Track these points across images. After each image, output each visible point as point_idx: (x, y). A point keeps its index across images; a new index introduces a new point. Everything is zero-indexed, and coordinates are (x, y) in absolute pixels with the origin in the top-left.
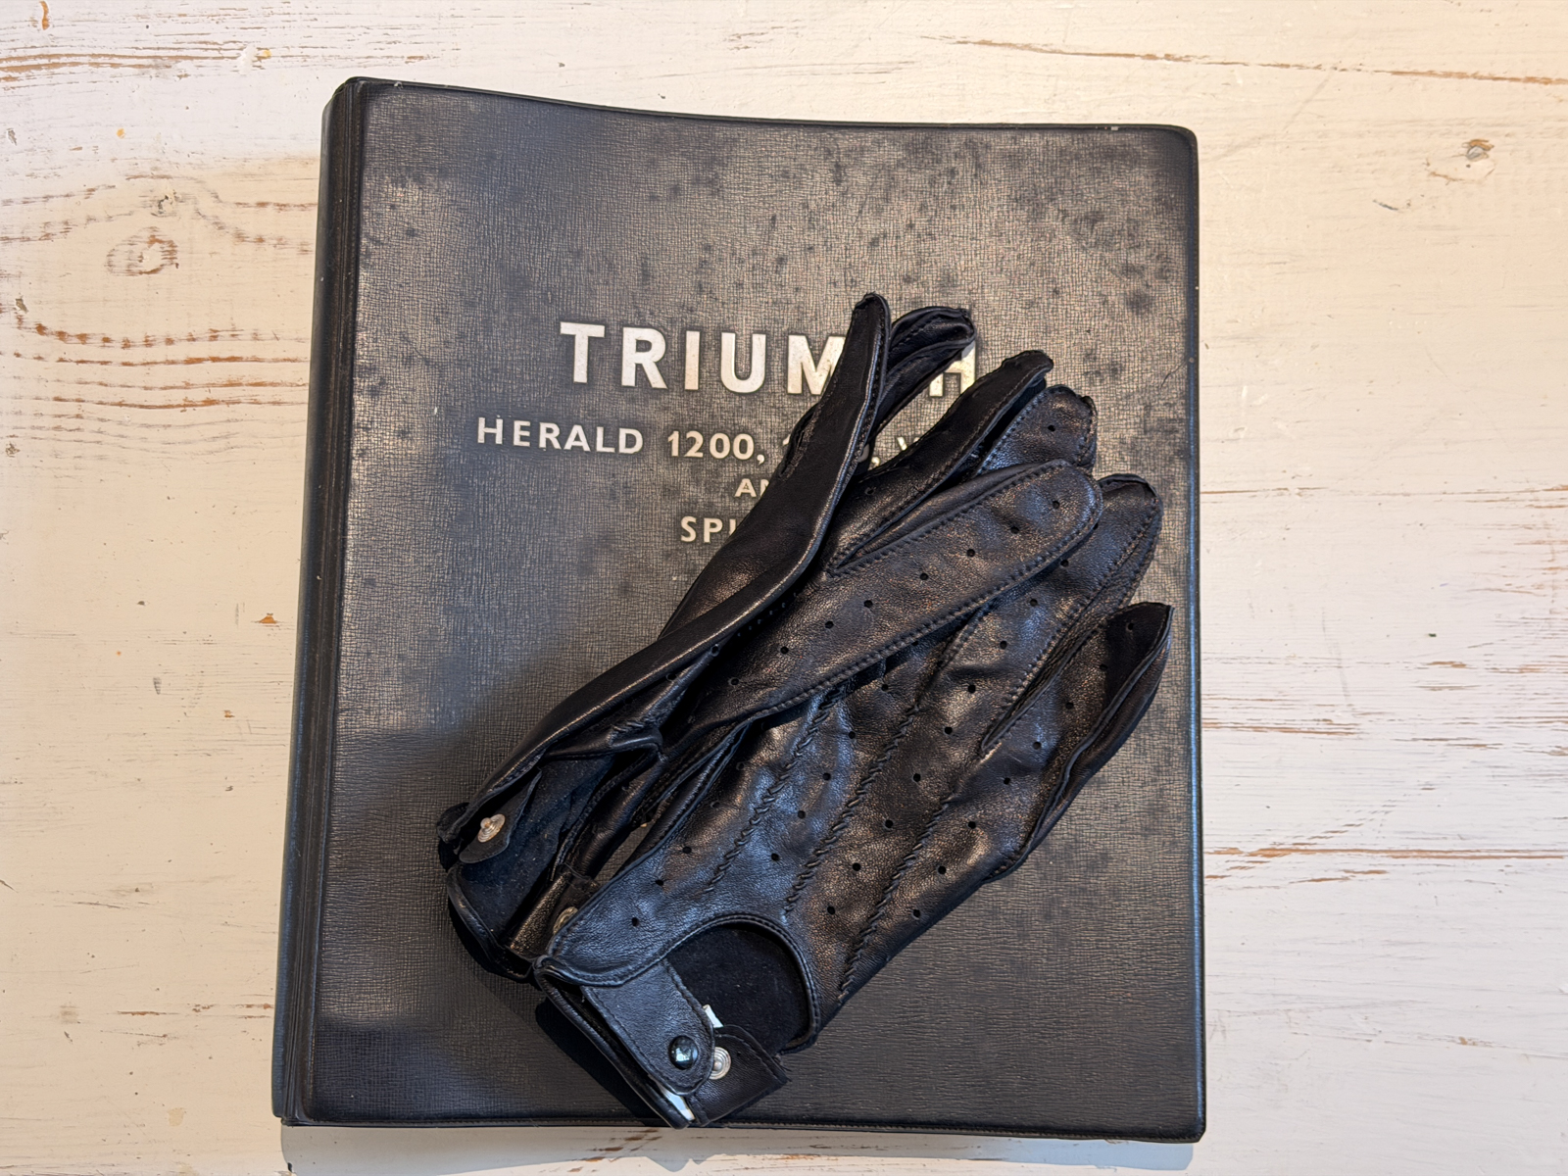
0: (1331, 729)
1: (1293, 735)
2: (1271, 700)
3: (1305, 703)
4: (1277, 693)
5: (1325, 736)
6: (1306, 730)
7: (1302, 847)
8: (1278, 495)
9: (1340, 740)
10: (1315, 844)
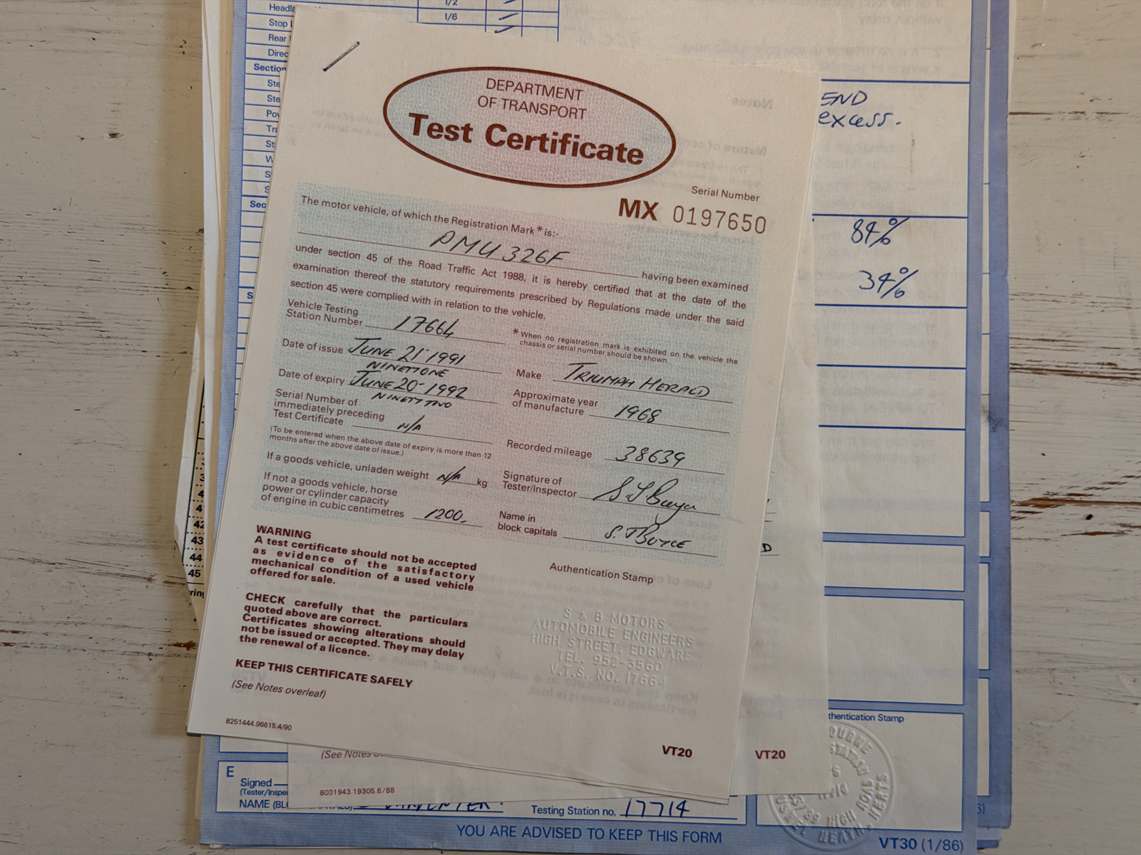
0: (1114, 374)
1: (1075, 378)
2: (1054, 341)
3: (1089, 345)
4: (1060, 333)
5: (1109, 380)
6: (1089, 374)
7: (1077, 498)
8: (1075, 119)
9: (1125, 385)
10: (1091, 495)
